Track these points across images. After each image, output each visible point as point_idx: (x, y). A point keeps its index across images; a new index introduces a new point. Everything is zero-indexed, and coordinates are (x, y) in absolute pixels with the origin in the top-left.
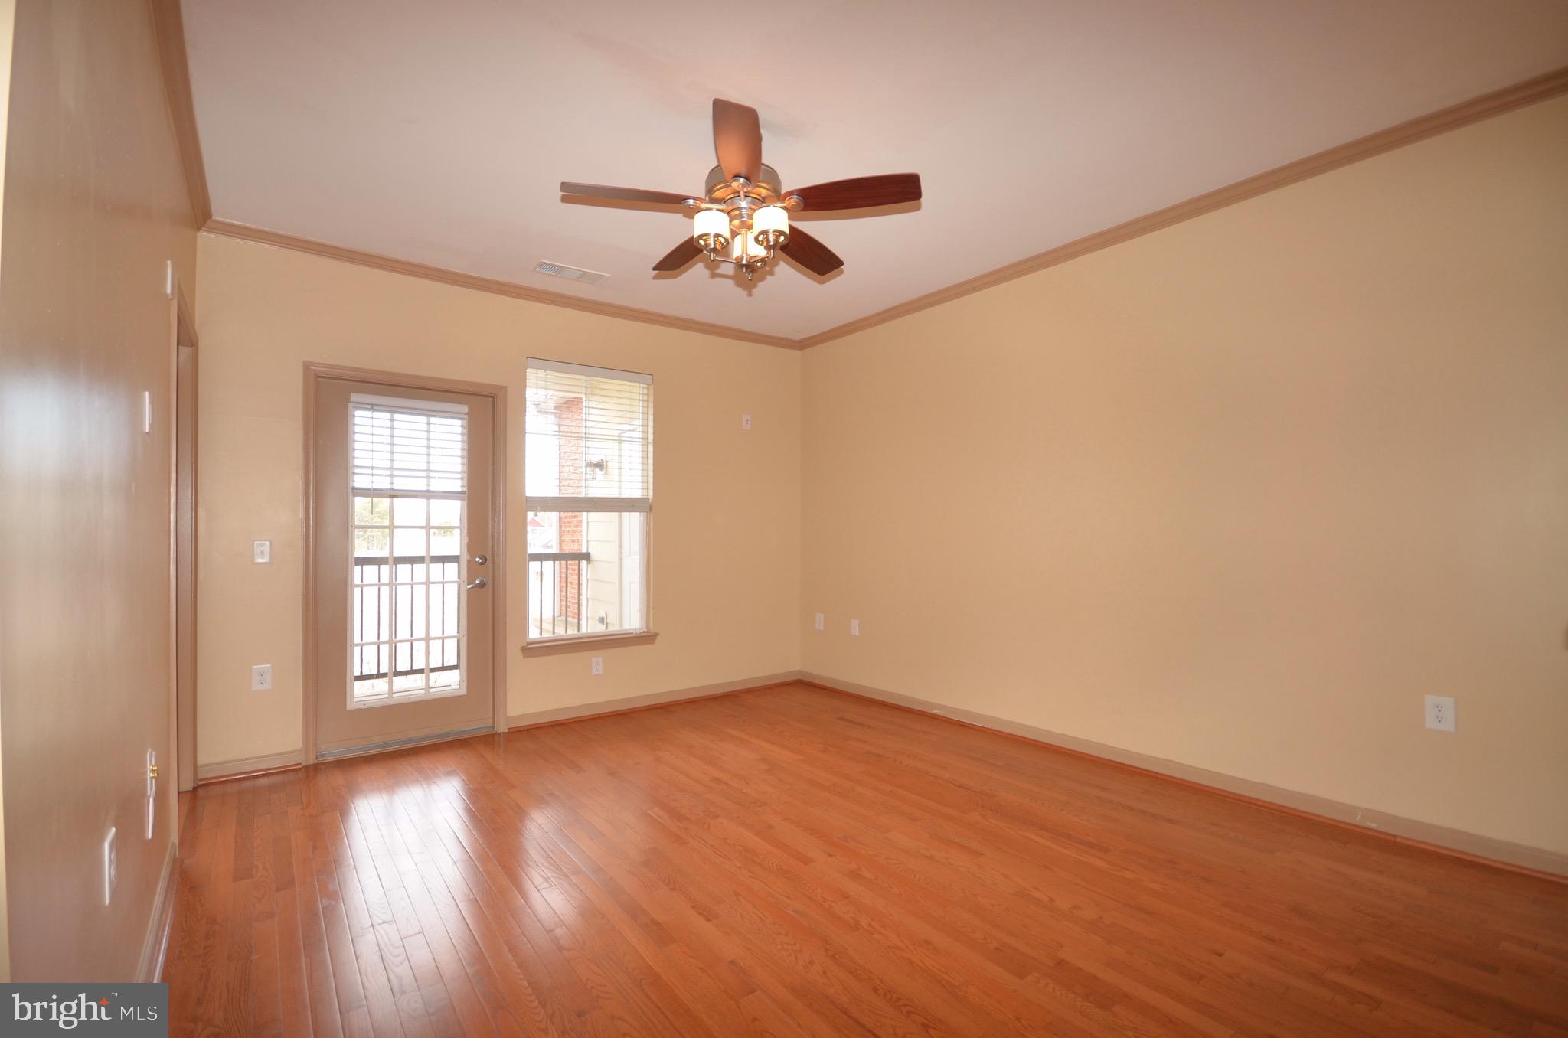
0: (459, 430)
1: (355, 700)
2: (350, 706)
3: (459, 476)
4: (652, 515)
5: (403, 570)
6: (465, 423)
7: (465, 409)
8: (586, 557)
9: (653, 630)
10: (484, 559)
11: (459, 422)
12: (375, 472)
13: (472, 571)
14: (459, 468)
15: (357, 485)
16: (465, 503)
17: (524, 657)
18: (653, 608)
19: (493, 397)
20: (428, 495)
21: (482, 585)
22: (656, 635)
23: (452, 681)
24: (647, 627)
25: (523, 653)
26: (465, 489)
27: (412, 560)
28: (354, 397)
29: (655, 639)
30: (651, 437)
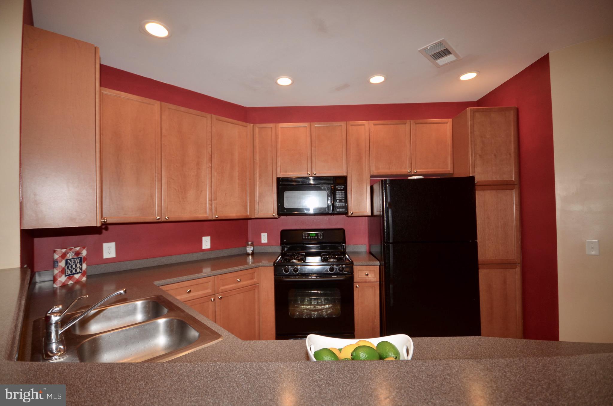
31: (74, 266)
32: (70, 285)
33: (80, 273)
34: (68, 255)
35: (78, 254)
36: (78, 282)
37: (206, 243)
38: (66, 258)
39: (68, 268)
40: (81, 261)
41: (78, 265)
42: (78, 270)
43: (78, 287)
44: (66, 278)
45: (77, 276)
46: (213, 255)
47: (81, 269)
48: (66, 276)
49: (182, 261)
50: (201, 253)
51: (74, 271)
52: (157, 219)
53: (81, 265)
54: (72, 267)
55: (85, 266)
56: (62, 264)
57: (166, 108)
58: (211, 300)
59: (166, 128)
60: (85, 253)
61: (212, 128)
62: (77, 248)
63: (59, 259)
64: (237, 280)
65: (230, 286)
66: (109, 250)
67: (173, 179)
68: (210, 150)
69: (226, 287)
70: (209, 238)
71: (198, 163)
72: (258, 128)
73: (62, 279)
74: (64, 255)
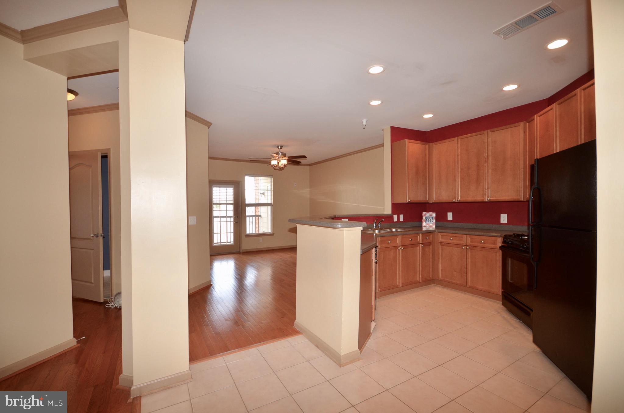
0: (232, 190)
1: (214, 244)
3: (232, 200)
4: (273, 207)
5: (222, 219)
6: (234, 189)
7: (233, 186)
8: (260, 216)
10: (237, 217)
12: (217, 200)
13: (235, 219)
14: (232, 198)
15: (214, 202)
16: (234, 205)
17: (246, 237)
18: (273, 228)
19: (239, 183)
20: (227, 204)
21: (237, 222)
23: (232, 242)
24: (272, 232)
27: (224, 217)
28: (213, 185)
29: (273, 234)
30: (273, 190)
31: (429, 220)
32: (428, 227)
35: (431, 215)
36: (431, 226)
37: (504, 218)
39: (426, 220)
40: (432, 218)
41: (431, 220)
44: (426, 224)
45: (431, 224)
46: (507, 228)
47: (433, 222)
49: (484, 228)
50: (499, 225)
52: (454, 201)
54: (428, 220)
55: (434, 221)
56: (424, 218)
57: (460, 139)
58: (462, 248)
59: (460, 150)
60: (434, 215)
61: (488, 139)
62: (431, 213)
63: (423, 216)
64: (481, 242)
65: (476, 244)
66: (450, 216)
67: (463, 178)
68: (486, 155)
69: (473, 244)
70: (506, 216)
71: (478, 166)
72: (528, 123)
73: (424, 224)
74: (425, 215)
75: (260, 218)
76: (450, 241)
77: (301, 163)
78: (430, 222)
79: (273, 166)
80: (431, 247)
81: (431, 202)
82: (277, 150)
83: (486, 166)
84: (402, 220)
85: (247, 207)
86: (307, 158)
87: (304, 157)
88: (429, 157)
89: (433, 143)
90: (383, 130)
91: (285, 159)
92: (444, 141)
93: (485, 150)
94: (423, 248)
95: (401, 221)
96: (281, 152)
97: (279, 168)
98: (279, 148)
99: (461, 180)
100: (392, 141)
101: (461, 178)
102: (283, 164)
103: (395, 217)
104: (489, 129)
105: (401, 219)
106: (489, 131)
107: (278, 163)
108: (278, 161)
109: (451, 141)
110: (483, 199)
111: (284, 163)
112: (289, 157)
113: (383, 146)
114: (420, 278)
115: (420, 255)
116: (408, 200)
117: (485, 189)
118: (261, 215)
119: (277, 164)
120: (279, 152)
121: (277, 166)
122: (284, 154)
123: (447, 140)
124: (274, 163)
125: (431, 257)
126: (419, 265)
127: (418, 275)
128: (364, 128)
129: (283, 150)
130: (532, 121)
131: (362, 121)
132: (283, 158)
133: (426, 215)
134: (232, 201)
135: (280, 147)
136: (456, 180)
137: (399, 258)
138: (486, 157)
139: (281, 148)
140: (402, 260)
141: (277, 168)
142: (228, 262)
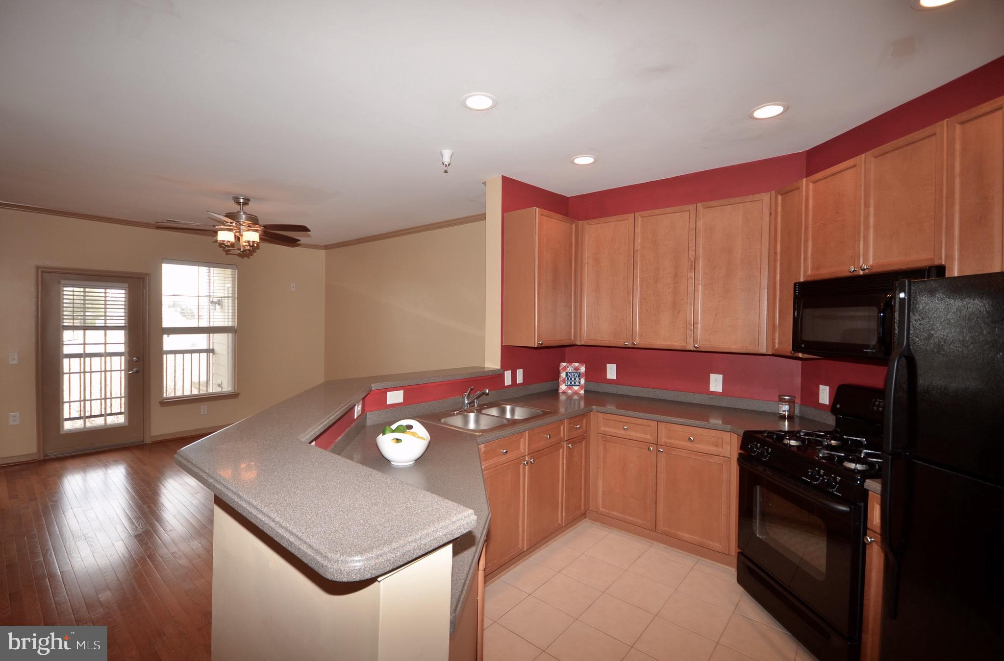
0: (124, 295)
1: (65, 429)
2: (62, 432)
3: (123, 318)
4: (237, 334)
6: (127, 292)
7: (126, 285)
8: (212, 351)
9: (237, 392)
10: (139, 359)
11: (123, 291)
12: (75, 318)
13: (130, 365)
14: (123, 314)
15: (64, 324)
16: (127, 331)
17: (161, 407)
18: (237, 381)
19: (143, 279)
20: (105, 328)
21: (137, 372)
22: (239, 394)
23: (121, 420)
24: (234, 390)
25: (161, 405)
26: (126, 325)
28: (63, 282)
29: (238, 396)
30: (236, 296)
31: (573, 379)
32: (570, 394)
33: (578, 385)
34: (568, 369)
35: (577, 369)
36: (576, 393)
37: (716, 383)
38: (566, 371)
39: (568, 379)
40: (579, 376)
41: (577, 379)
42: (577, 383)
43: (576, 397)
44: (566, 387)
45: (576, 388)
46: (725, 402)
47: (580, 383)
48: (566, 385)
49: (679, 400)
50: (707, 396)
51: (573, 383)
52: (625, 345)
53: (580, 379)
54: (571, 379)
55: (583, 381)
56: (563, 375)
57: (640, 218)
58: (649, 449)
59: (639, 241)
60: (583, 369)
61: (697, 222)
62: (577, 364)
63: (561, 371)
64: (690, 439)
65: (678, 442)
66: (611, 371)
67: (645, 299)
68: (692, 255)
69: (672, 441)
70: (720, 377)
71: (676, 276)
72: (781, 195)
73: (563, 387)
74: (565, 368)
75: (211, 354)
76: (623, 432)
77: (299, 242)
78: (575, 383)
79: (224, 244)
80: (583, 445)
81: (578, 344)
82: (235, 208)
83: (692, 278)
84: (522, 382)
85: (165, 336)
86: (310, 231)
87: (304, 229)
88: (576, 251)
89: (586, 222)
90: (484, 183)
91: (257, 231)
92: (607, 219)
93: (690, 245)
94: (570, 450)
95: (520, 382)
96: (245, 213)
97: (239, 249)
98: (239, 203)
99: (641, 302)
100: (505, 209)
101: (640, 298)
102: (249, 242)
103: (508, 375)
104: (701, 201)
105: (520, 379)
106: (699, 205)
107: (238, 239)
108: (237, 234)
109: (622, 220)
110: (685, 344)
111: (251, 240)
112: (265, 226)
113: (484, 218)
114: (564, 518)
115: (565, 466)
116: (539, 340)
117: (690, 324)
118: (214, 348)
119: (232, 239)
120: (238, 212)
121: (232, 245)
122: (254, 220)
123: (614, 218)
124: (225, 236)
125: (583, 467)
126: (562, 488)
127: (560, 512)
128: (446, 172)
129: (251, 208)
130: (791, 191)
131: (441, 152)
132: (249, 226)
133: (567, 369)
134: (123, 321)
135: (242, 201)
136: (630, 301)
137: (524, 484)
138: (693, 260)
139: (245, 204)
140: (530, 486)
141: (234, 251)
142: (106, 470)
